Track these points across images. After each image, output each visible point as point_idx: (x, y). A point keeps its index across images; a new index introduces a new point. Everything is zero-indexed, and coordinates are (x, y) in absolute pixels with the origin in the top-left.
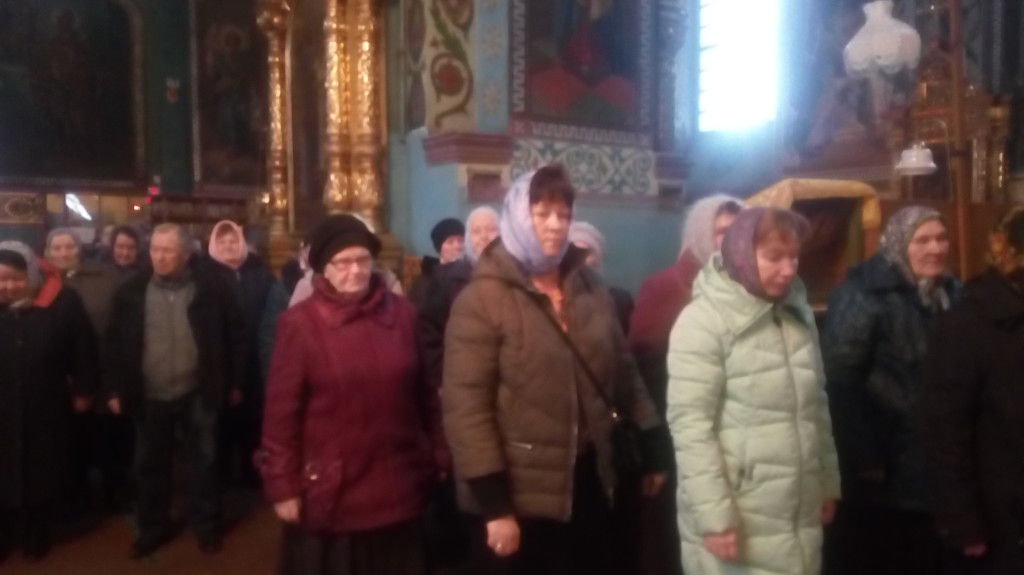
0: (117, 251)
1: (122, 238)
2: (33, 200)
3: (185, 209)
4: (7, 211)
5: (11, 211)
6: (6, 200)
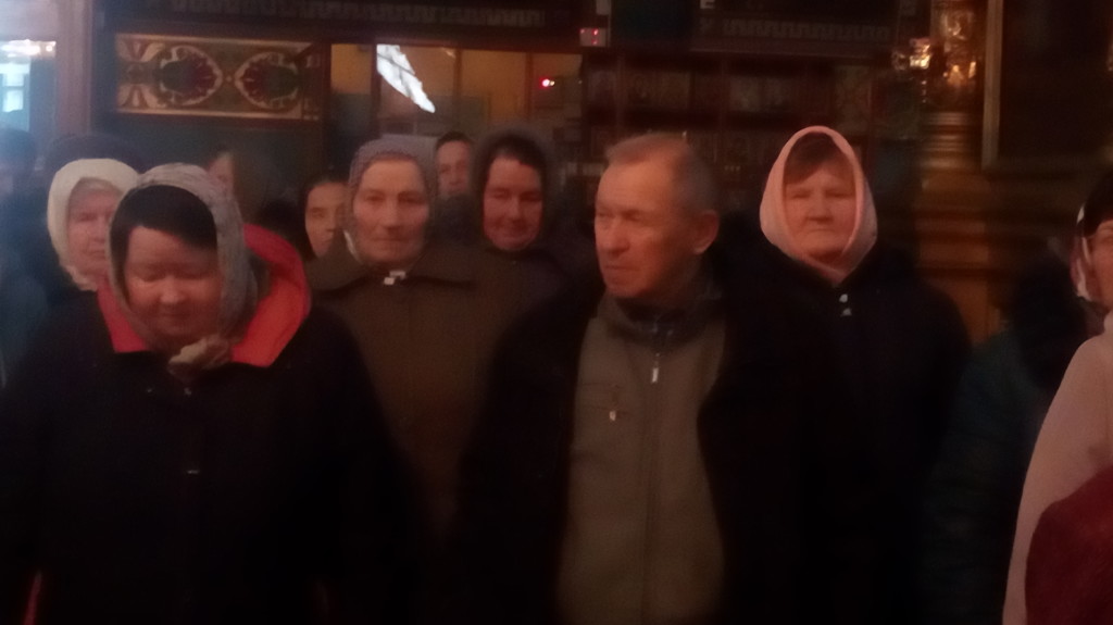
0: (492, 207)
1: (506, 169)
2: (299, 59)
3: (672, 86)
4: (239, 85)
5: (248, 86)
6: (239, 57)
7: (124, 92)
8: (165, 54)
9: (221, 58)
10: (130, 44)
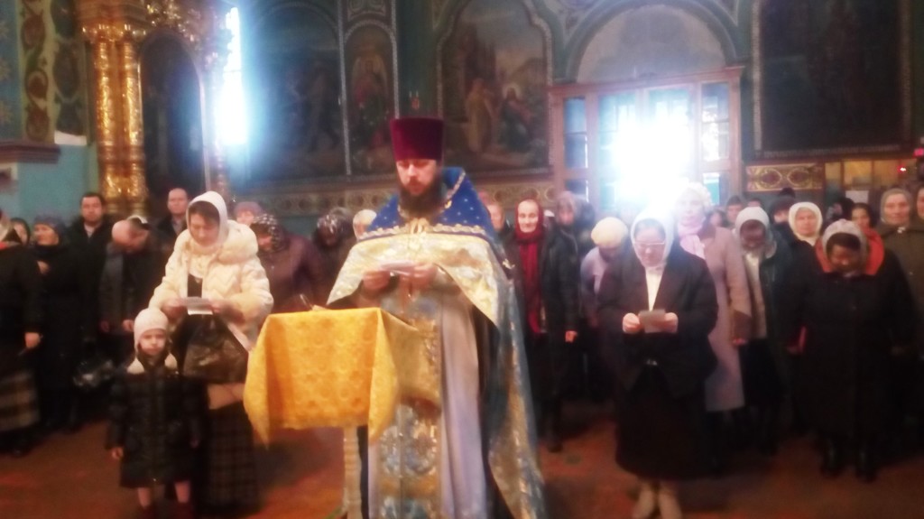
4: (788, 179)
5: (792, 179)
6: (788, 171)
7: (749, 185)
8: (763, 171)
9: (781, 171)
10: (751, 170)
